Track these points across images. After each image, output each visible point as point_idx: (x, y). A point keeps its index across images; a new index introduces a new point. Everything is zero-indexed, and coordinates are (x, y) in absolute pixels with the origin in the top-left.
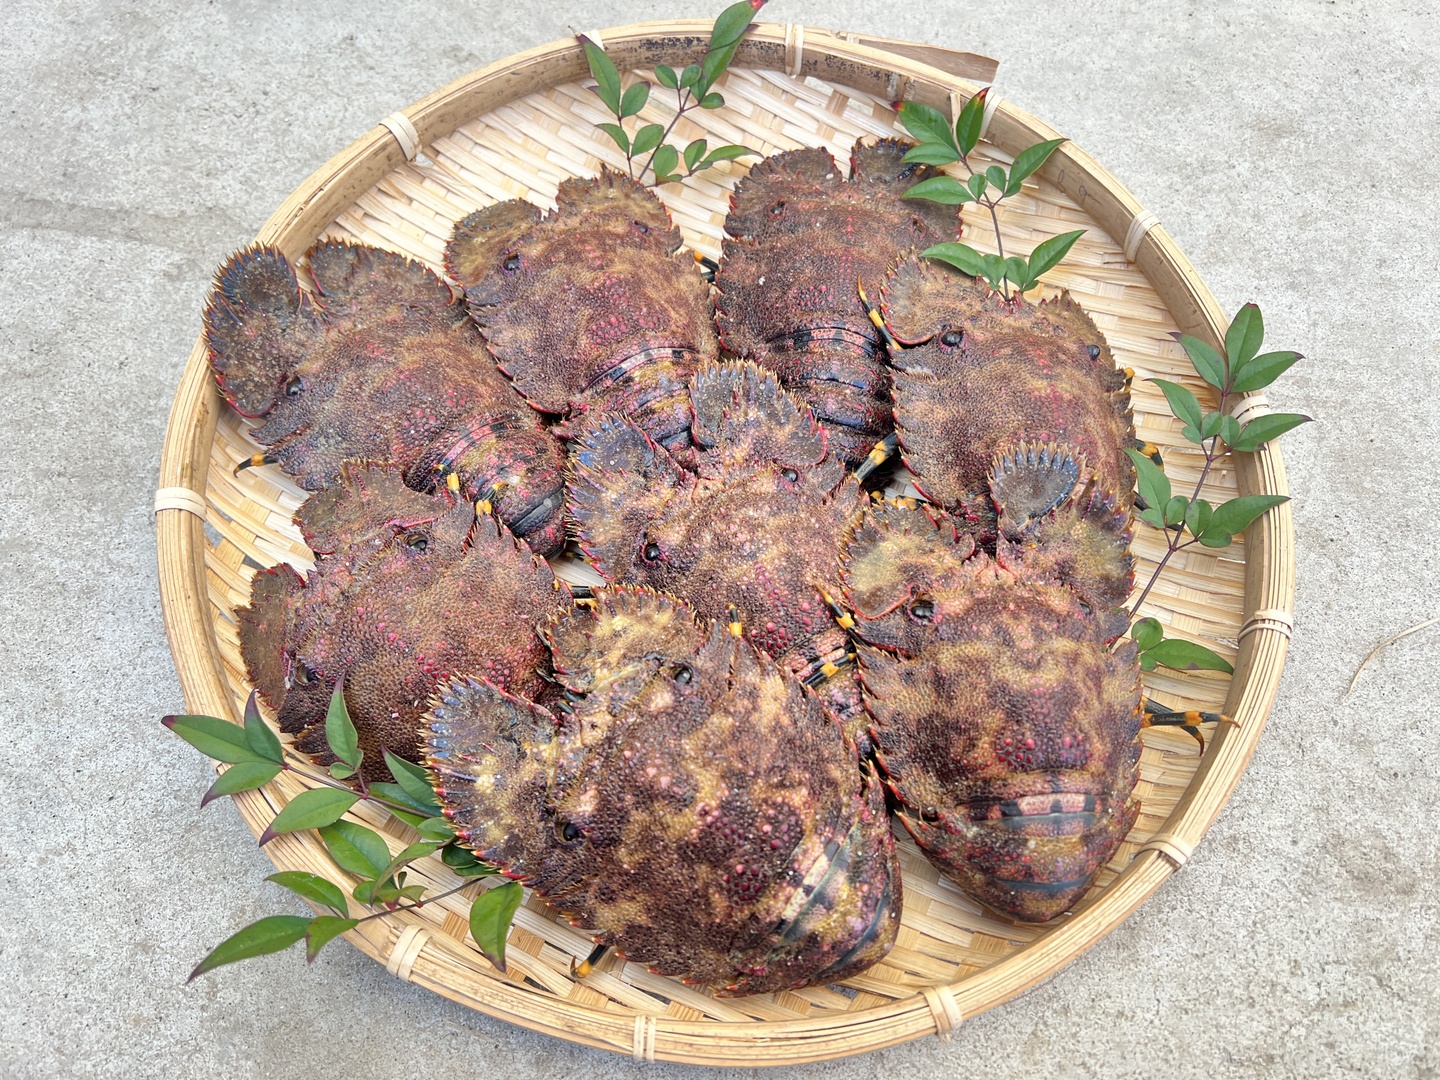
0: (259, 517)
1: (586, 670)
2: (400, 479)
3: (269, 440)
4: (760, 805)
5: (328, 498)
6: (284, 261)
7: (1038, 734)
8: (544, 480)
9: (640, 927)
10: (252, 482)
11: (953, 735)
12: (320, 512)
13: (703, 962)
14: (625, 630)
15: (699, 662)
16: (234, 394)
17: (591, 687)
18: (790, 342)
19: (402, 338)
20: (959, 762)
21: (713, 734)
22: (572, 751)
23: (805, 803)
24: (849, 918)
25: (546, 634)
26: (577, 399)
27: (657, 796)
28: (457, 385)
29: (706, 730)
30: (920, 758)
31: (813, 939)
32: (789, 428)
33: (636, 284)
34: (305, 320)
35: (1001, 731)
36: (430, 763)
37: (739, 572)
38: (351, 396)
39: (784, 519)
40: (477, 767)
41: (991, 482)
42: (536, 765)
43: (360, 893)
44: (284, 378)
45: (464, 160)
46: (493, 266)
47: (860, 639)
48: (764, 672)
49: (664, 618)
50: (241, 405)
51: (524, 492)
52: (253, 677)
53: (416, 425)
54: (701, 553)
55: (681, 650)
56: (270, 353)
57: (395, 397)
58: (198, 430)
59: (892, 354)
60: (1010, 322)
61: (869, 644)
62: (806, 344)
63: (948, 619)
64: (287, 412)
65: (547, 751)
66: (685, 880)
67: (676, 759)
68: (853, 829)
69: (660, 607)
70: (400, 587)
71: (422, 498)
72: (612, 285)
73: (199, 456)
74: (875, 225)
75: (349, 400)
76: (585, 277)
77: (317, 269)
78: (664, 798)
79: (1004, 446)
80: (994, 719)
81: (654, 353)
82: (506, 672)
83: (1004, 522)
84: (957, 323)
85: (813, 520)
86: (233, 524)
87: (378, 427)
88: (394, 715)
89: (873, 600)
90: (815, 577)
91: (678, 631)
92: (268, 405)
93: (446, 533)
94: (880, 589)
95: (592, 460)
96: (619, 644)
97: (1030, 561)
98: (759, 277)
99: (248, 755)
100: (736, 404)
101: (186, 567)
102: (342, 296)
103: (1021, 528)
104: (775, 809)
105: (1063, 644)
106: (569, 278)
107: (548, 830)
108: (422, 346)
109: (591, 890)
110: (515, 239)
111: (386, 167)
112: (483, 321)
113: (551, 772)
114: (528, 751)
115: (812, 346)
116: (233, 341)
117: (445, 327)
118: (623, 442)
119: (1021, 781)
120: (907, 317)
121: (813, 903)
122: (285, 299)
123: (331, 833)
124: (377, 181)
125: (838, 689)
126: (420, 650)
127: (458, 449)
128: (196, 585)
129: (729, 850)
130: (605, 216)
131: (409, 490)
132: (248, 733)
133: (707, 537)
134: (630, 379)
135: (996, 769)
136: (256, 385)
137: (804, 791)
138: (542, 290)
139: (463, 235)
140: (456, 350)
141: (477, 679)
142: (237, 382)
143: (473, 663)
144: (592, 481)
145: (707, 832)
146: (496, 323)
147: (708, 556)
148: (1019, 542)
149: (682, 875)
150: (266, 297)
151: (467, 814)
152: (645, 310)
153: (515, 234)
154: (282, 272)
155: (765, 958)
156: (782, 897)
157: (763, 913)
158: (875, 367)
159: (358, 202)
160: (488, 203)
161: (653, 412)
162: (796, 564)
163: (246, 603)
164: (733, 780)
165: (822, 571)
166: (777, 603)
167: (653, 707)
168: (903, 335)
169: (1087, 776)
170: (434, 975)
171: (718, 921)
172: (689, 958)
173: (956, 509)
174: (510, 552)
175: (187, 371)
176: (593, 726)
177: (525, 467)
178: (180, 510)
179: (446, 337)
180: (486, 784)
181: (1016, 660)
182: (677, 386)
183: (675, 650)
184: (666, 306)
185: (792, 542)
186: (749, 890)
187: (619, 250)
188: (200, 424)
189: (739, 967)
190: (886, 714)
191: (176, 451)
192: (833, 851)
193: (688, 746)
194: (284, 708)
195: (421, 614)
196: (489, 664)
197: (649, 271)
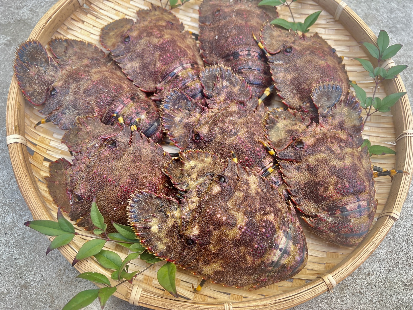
0: (47, 143)
1: (185, 182)
2: (100, 121)
3: (46, 113)
4: (260, 222)
5: (73, 132)
6: (41, 46)
7: (349, 182)
8: (153, 116)
9: (220, 271)
10: (42, 130)
11: (319, 187)
12: (71, 137)
13: (243, 280)
14: (195, 166)
15: (226, 174)
16: (30, 97)
17: (188, 188)
18: (232, 57)
19: (91, 70)
20: (322, 196)
21: (238, 199)
22: (186, 212)
23: (274, 219)
24: (295, 257)
25: (165, 171)
26: (159, 85)
27: (222, 224)
28: (115, 85)
29: (235, 198)
30: (307, 197)
31: (284, 266)
32: (237, 87)
33: (173, 42)
34: (52, 68)
35: (336, 183)
36: (132, 224)
37: (232, 140)
38: (76, 93)
39: (243, 119)
40: (150, 223)
41: (312, 98)
42: (173, 219)
43: (114, 276)
44: (48, 89)
45: (101, 6)
46: (120, 41)
47: (278, 158)
48: (249, 175)
49: (209, 160)
50: (34, 101)
51: (147, 121)
52: (56, 201)
53: (103, 101)
54: (216, 135)
55: (219, 170)
56: (41, 80)
57: (93, 91)
58: (19, 112)
59: (268, 57)
60: (305, 43)
61: (282, 160)
62: (238, 57)
63: (309, 147)
64: (52, 102)
65: (176, 213)
66: (236, 253)
67: (226, 210)
68: (290, 225)
69: (206, 156)
70: (109, 161)
71: (110, 127)
72: (166, 43)
73: (20, 122)
74: (253, 15)
75: (75, 94)
76: (155, 41)
77: (53, 49)
78: (225, 225)
79: (314, 85)
80: (333, 179)
81: (185, 65)
82: (154, 187)
83: (320, 111)
84: (288, 45)
85: (253, 119)
86: (38, 146)
87: (88, 103)
88: (115, 209)
89: (279, 144)
90: (258, 139)
91: (215, 164)
92: (44, 100)
93: (122, 138)
94: (281, 140)
95: (169, 107)
96: (195, 171)
97: (330, 123)
98: (215, 36)
99: (61, 232)
100: (218, 80)
101: (23, 164)
102: (64, 58)
103: (326, 112)
104: (265, 223)
105: (348, 150)
106: (149, 42)
107: (181, 242)
108: (99, 72)
109: (200, 262)
110: (126, 31)
111: (73, 9)
112: (119, 61)
113: (179, 221)
114: (169, 215)
115: (240, 57)
116: (26, 77)
117: (106, 65)
118: (179, 98)
119: (346, 199)
120: (270, 45)
121: (283, 254)
122: (44, 60)
123: (99, 256)
124: (70, 15)
125: (274, 177)
126: (121, 183)
127: (120, 108)
128: (28, 170)
129: (252, 240)
130: (157, 20)
131: (104, 125)
132: (60, 224)
133: (217, 129)
134: (178, 76)
135: (336, 197)
136: (38, 93)
137: (273, 215)
138: (140, 47)
139: (105, 32)
140: (112, 72)
141: (145, 190)
142: (30, 92)
143: (142, 185)
144: (170, 114)
145: (243, 234)
146: (124, 62)
147: (219, 136)
148: (325, 117)
149: (235, 251)
150: (36, 60)
151: (149, 241)
152: (179, 50)
153: (126, 30)
154: (41, 50)
155: (266, 275)
156: (272, 254)
157: (266, 260)
158: (262, 63)
159: (65, 23)
160: (111, 21)
161: (188, 87)
162: (251, 135)
163: (48, 175)
164: (248, 214)
165: (261, 137)
166: (247, 149)
167: (214, 192)
168: (271, 51)
169: (366, 194)
170: (147, 302)
171: (249, 265)
172: (238, 279)
173: (300, 109)
174: (146, 143)
175: (11, 90)
176: (193, 202)
177: (145, 112)
178: (17, 143)
179: (107, 68)
180: (155, 229)
181: (336, 158)
182: (195, 77)
183: (216, 171)
184: (185, 49)
185: (248, 127)
186: (260, 253)
187: (165, 31)
188: (19, 110)
189: (257, 279)
190: (292, 183)
191: (11, 120)
192: (286, 234)
193: (230, 204)
194: (71, 212)
195: (119, 170)
196: (148, 185)
197: (177, 37)
